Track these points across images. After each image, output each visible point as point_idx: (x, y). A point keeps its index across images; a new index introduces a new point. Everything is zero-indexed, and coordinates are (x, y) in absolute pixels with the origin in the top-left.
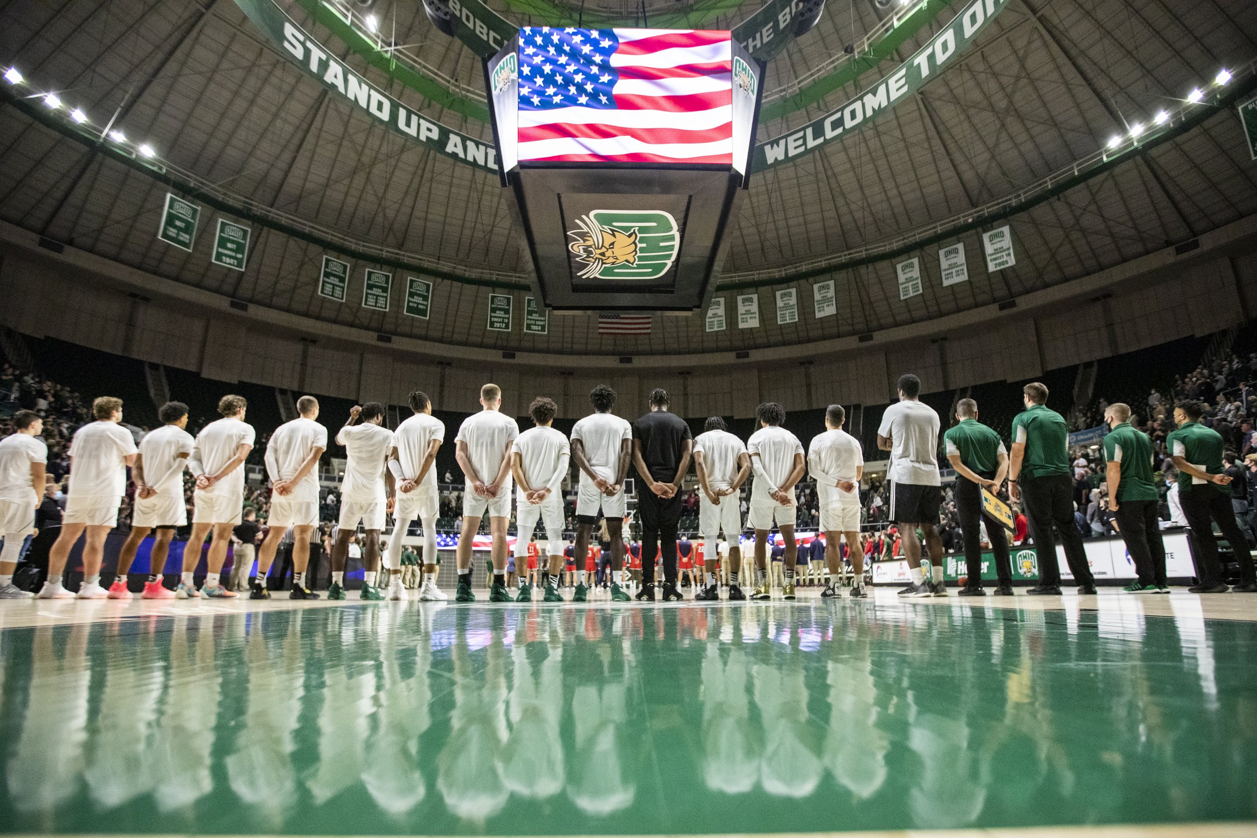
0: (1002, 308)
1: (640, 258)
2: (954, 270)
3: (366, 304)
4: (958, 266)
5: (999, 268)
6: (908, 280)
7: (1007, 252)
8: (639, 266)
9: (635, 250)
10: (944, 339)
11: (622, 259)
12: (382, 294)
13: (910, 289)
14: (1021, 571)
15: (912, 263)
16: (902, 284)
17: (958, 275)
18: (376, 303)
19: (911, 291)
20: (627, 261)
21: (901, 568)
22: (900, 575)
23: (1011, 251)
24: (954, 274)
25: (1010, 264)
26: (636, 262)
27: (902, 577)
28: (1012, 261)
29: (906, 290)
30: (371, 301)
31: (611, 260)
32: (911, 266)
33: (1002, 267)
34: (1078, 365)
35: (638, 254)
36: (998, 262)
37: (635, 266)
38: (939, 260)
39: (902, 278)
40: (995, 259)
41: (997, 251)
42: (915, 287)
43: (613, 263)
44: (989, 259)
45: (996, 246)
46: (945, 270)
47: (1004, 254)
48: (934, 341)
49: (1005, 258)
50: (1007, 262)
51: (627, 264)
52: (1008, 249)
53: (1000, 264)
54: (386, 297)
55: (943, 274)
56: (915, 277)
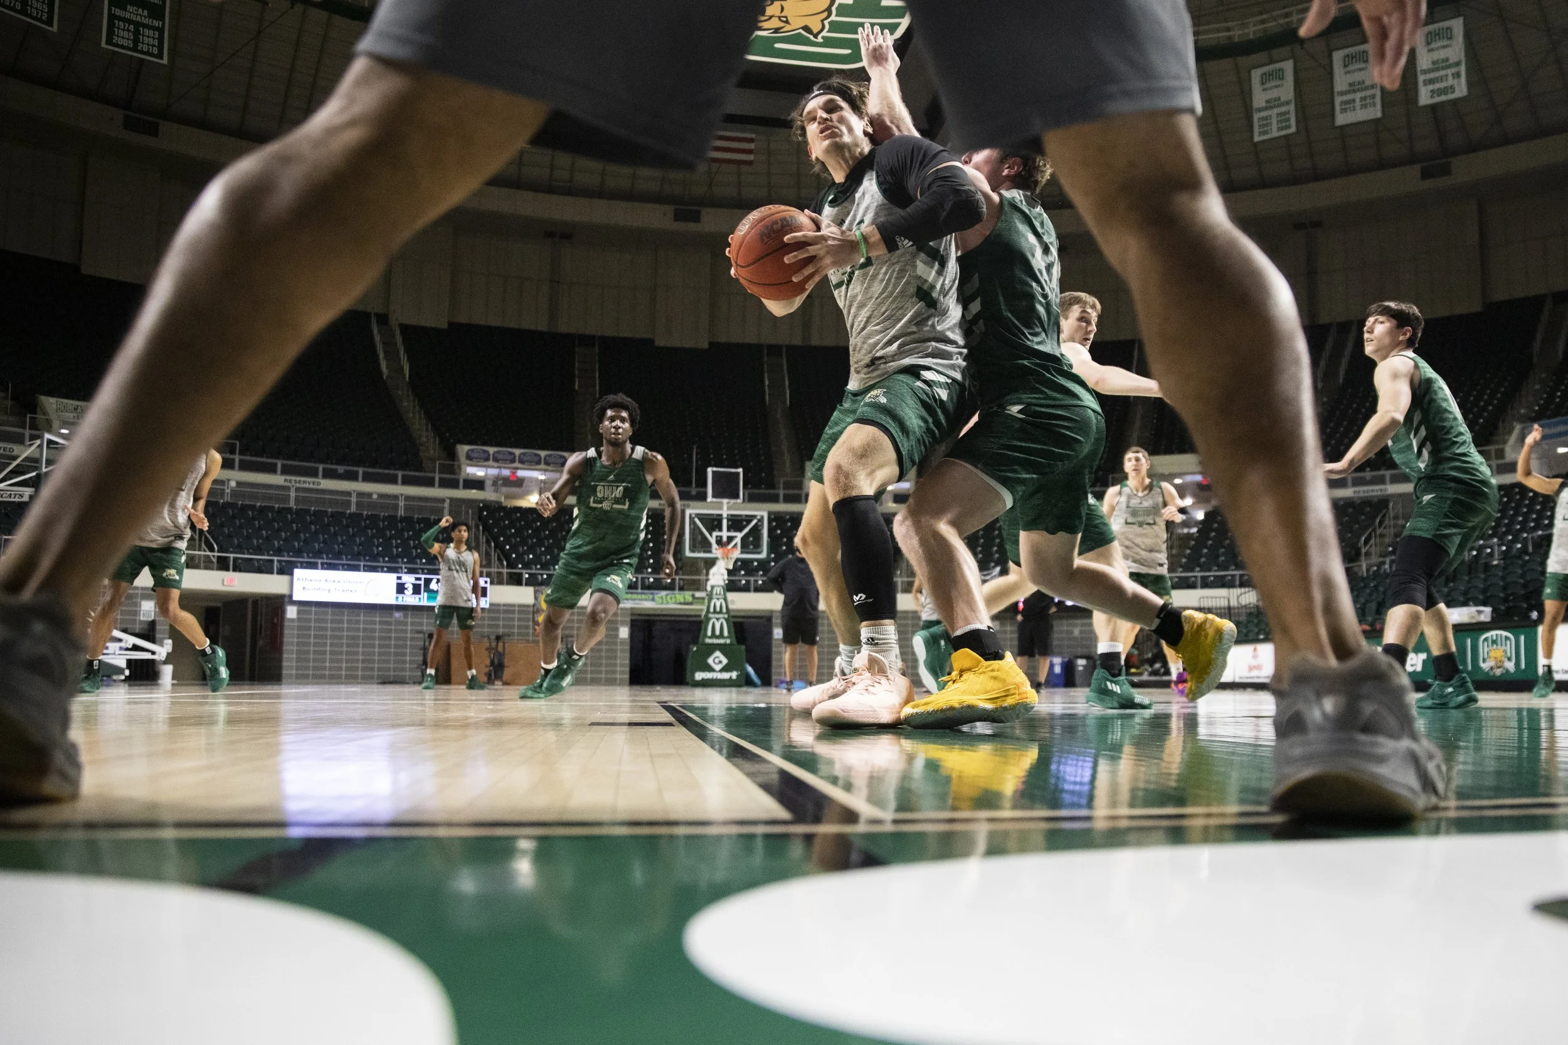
0: (1426, 175)
1: (835, 27)
2: (1358, 96)
3: (109, 41)
4: (1366, 88)
5: (1437, 99)
6: (1271, 104)
7: (1454, 70)
8: (828, 42)
9: (829, 10)
10: (1317, 224)
11: (796, 23)
12: (147, 21)
13: (1274, 121)
14: (1485, 666)
15: (1281, 70)
16: (1260, 110)
17: (1364, 106)
18: (136, 41)
19: (1274, 127)
20: (806, 28)
21: (1255, 657)
22: (1251, 668)
23: (1463, 69)
24: (1358, 104)
25: (1457, 94)
26: (824, 33)
27: (1255, 673)
28: (1461, 89)
29: (1266, 123)
30: (124, 37)
31: (775, 23)
32: (1279, 75)
33: (1443, 98)
34: (1545, 296)
35: (833, 18)
36: (1437, 86)
37: (820, 40)
38: (1331, 74)
39: (1259, 98)
40: (1431, 81)
41: (1437, 65)
42: (1283, 118)
43: (777, 30)
44: (1421, 78)
45: (1436, 56)
46: (1341, 93)
47: (1449, 72)
48: (1299, 226)
49: (1451, 81)
50: (1452, 89)
51: (805, 35)
52: (1458, 64)
53: (1440, 92)
54: (161, 31)
55: (1338, 100)
56: (1283, 99)
